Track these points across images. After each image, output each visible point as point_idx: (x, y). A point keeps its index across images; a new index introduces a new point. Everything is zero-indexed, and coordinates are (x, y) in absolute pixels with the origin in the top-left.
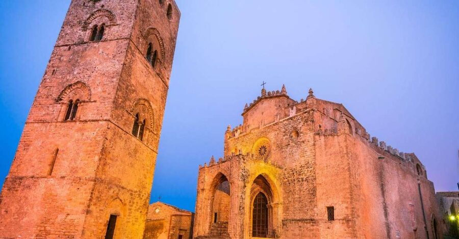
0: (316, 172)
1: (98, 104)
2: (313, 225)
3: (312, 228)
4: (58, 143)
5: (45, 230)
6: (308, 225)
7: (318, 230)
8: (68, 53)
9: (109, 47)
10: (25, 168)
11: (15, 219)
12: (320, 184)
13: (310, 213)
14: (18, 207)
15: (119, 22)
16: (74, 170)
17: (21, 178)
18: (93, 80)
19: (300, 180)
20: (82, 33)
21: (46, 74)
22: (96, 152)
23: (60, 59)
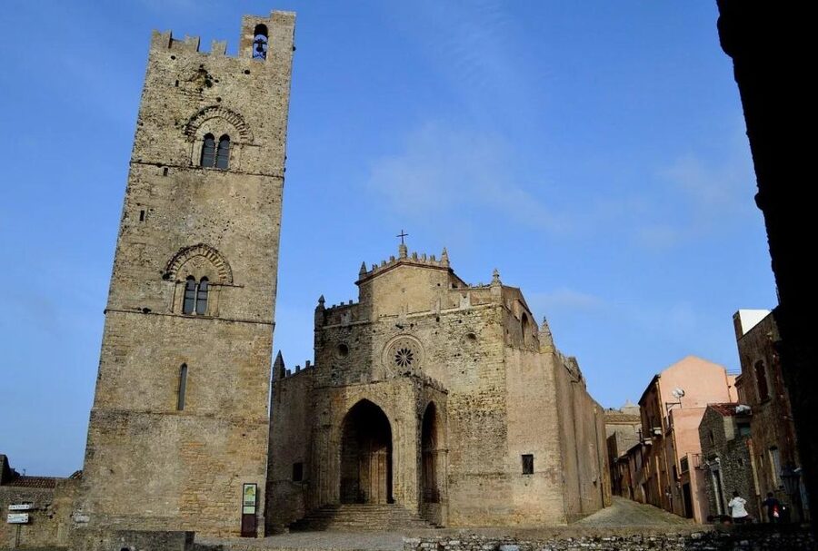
0: (507, 404)
1: (247, 291)
2: (501, 482)
3: (499, 485)
4: (184, 354)
5: (197, 500)
6: (494, 481)
7: (509, 488)
8: (165, 181)
9: (247, 186)
10: (127, 395)
11: (131, 483)
12: (513, 422)
13: (496, 463)
14: (134, 464)
15: (257, 141)
16: (226, 404)
17: (126, 414)
18: (228, 245)
19: (481, 414)
20: (186, 145)
21: (126, 215)
22: (261, 376)
23: (149, 191)
